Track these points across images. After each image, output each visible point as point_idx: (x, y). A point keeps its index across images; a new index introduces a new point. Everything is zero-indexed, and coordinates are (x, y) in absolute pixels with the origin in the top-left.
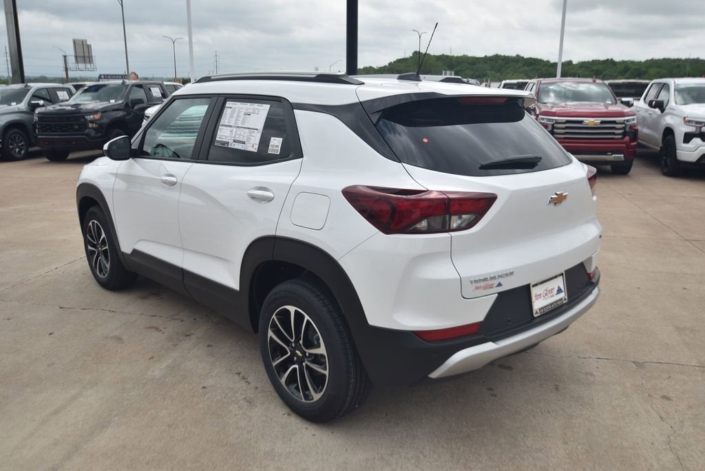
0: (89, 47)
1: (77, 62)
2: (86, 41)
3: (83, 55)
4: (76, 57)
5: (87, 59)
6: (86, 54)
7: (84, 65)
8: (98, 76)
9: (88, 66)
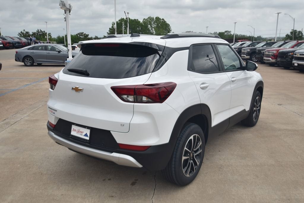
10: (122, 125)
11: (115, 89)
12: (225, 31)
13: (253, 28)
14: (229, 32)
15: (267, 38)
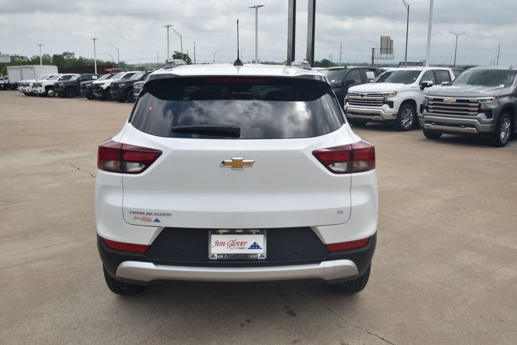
0: (391, 42)
1: (381, 53)
2: (390, 37)
3: (386, 48)
4: (381, 49)
5: (389, 50)
6: (389, 47)
7: (385, 55)
8: (399, 63)
9: (389, 55)
10: (340, 212)
11: (317, 154)
12: (64, 53)
13: (116, 48)
14: (71, 54)
15: (134, 65)
